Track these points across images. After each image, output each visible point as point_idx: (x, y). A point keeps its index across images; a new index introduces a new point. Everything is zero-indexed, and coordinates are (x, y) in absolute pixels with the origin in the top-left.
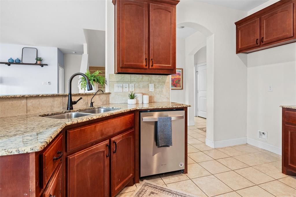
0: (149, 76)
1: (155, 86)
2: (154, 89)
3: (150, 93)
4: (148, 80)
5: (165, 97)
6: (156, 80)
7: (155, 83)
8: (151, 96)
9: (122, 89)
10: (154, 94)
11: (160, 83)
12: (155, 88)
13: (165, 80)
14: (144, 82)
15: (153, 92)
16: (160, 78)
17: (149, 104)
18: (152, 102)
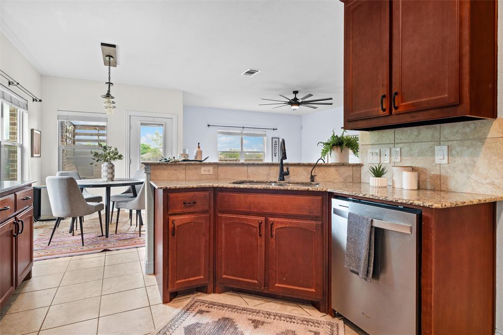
0: (435, 128)
1: (449, 149)
2: (446, 157)
3: (438, 168)
4: (433, 136)
5: (484, 182)
6: (454, 135)
7: (450, 143)
8: (440, 175)
9: (379, 157)
10: (450, 171)
11: (468, 143)
12: (452, 155)
13: (486, 134)
14: (421, 142)
15: (446, 166)
16: (468, 130)
17: (416, 192)
18: (442, 189)
